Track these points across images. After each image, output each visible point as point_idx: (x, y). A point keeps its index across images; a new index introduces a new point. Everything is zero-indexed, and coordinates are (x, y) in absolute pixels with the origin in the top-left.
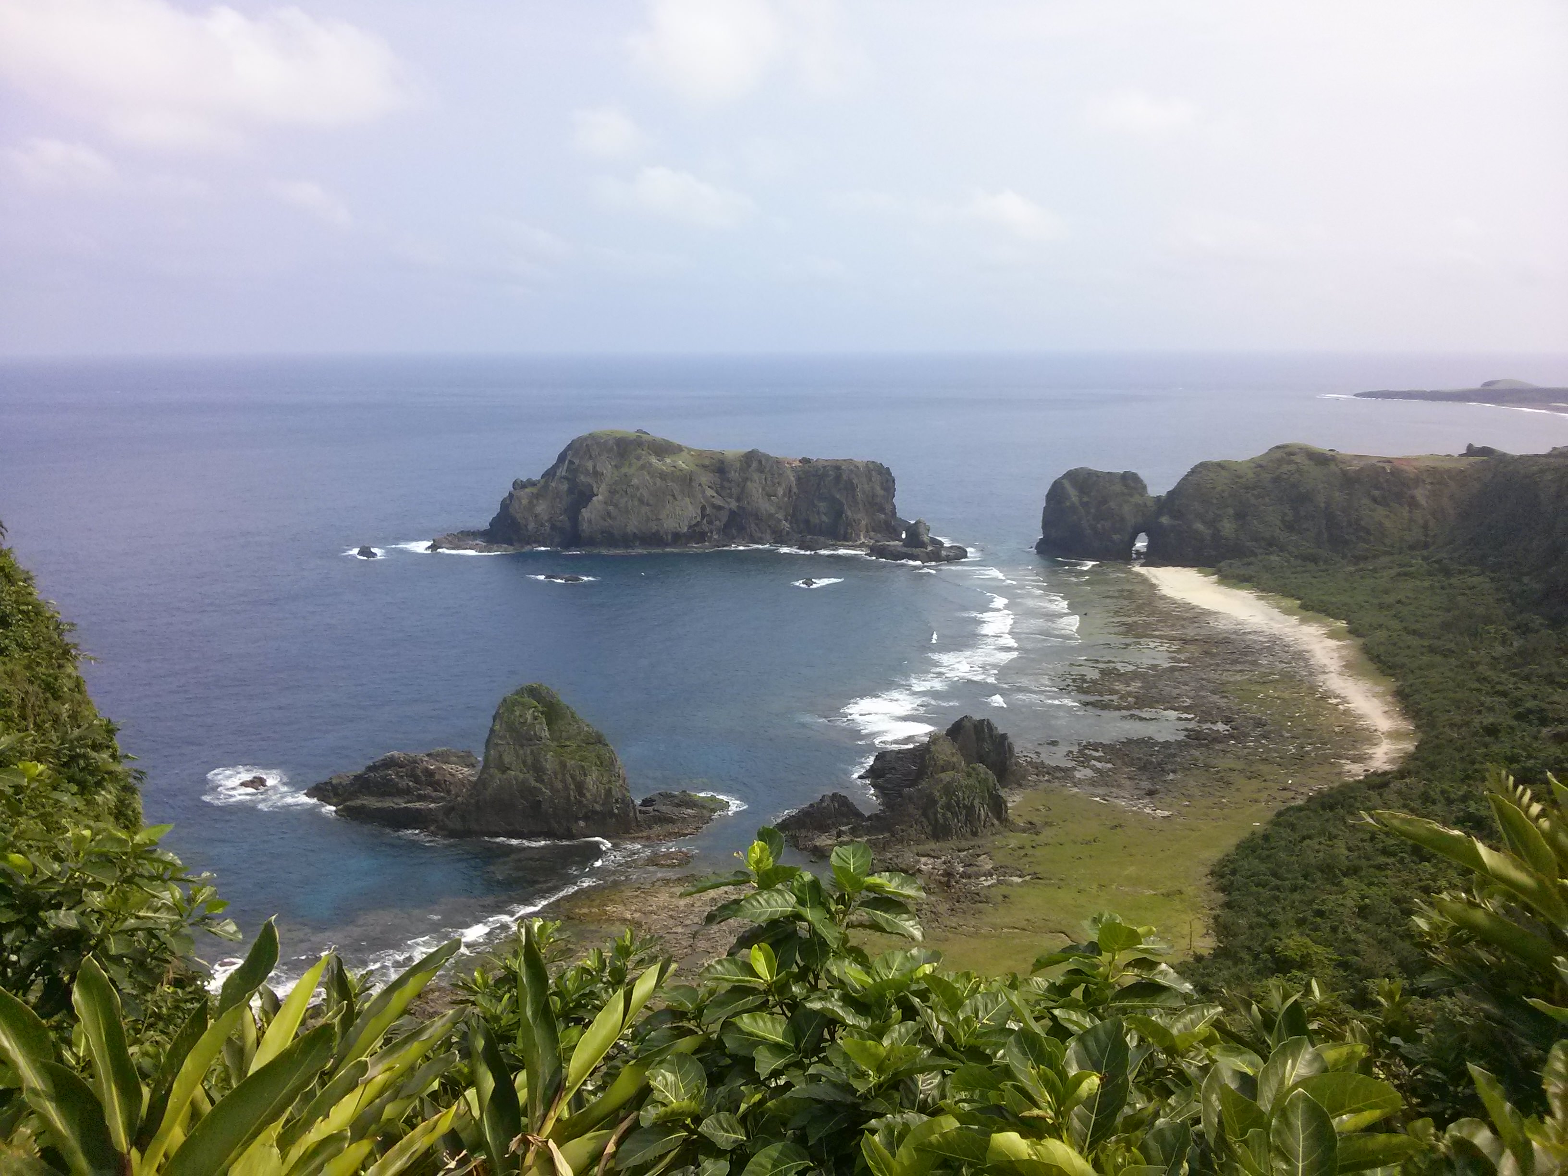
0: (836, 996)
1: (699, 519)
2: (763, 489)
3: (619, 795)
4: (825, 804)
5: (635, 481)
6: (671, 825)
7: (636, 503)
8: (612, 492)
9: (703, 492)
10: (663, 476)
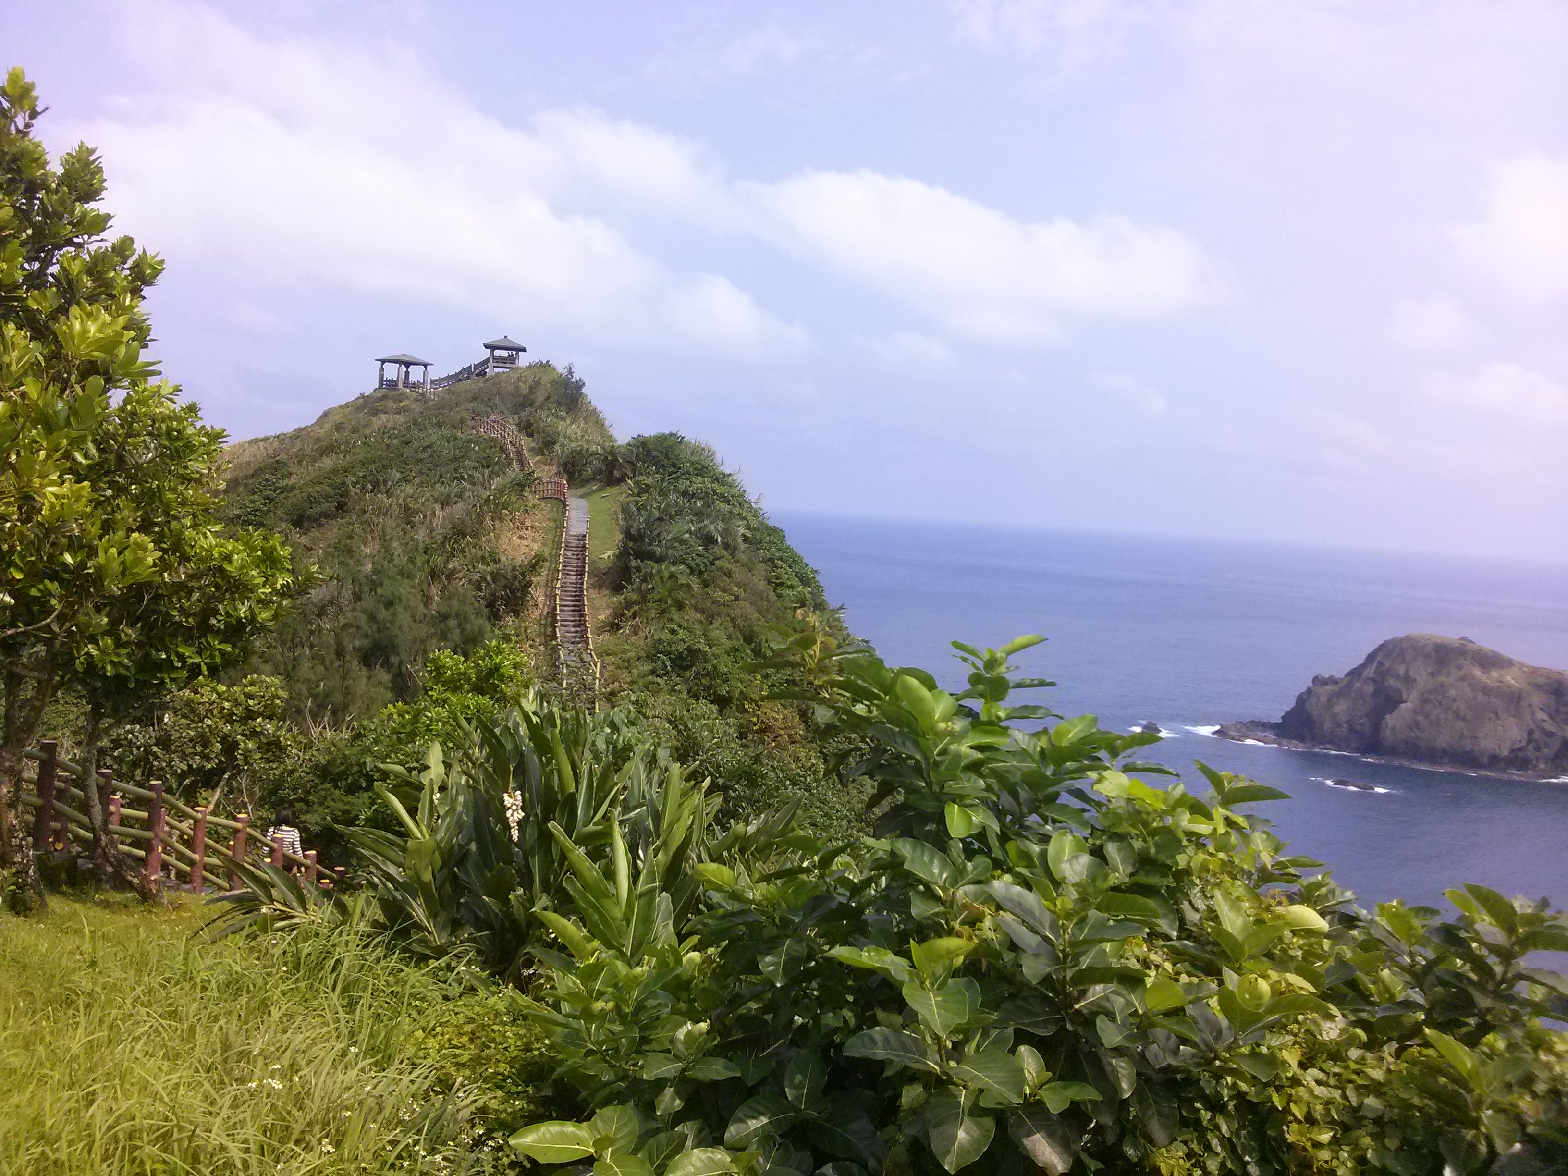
1: (1524, 743)
5: (1452, 693)
7: (1450, 716)
8: (1424, 701)
9: (1533, 714)
10: (1486, 690)
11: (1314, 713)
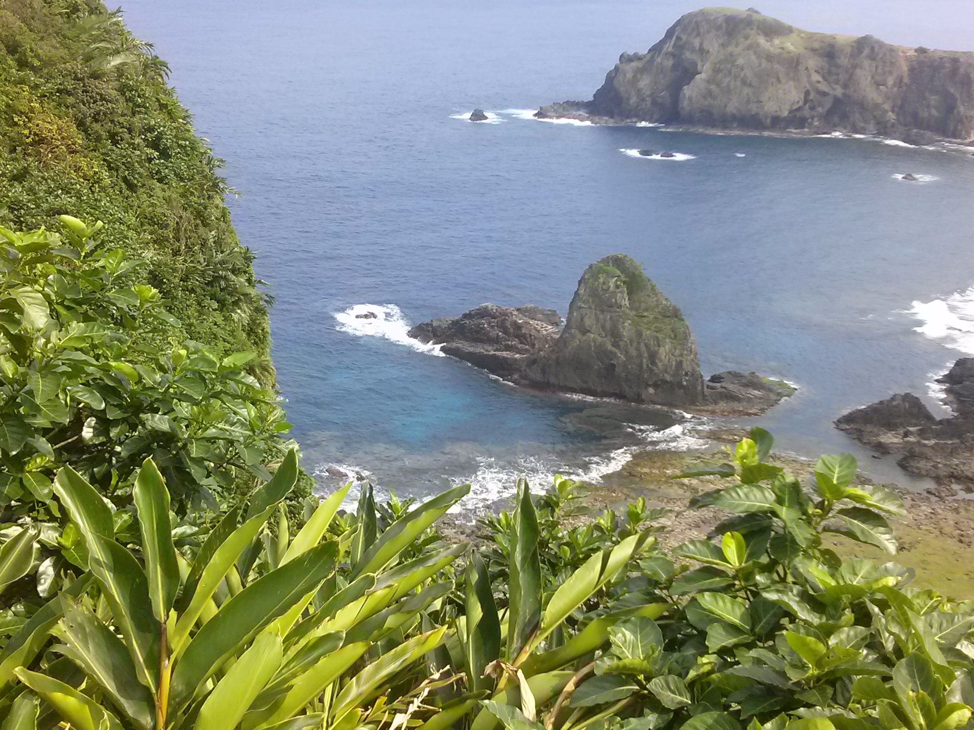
0: (795, 592)
1: (801, 104)
2: (873, 78)
3: (689, 369)
4: (895, 403)
5: (740, 61)
6: (736, 403)
7: (739, 83)
8: (716, 71)
9: (809, 76)
10: (769, 57)
11: (622, 89)
